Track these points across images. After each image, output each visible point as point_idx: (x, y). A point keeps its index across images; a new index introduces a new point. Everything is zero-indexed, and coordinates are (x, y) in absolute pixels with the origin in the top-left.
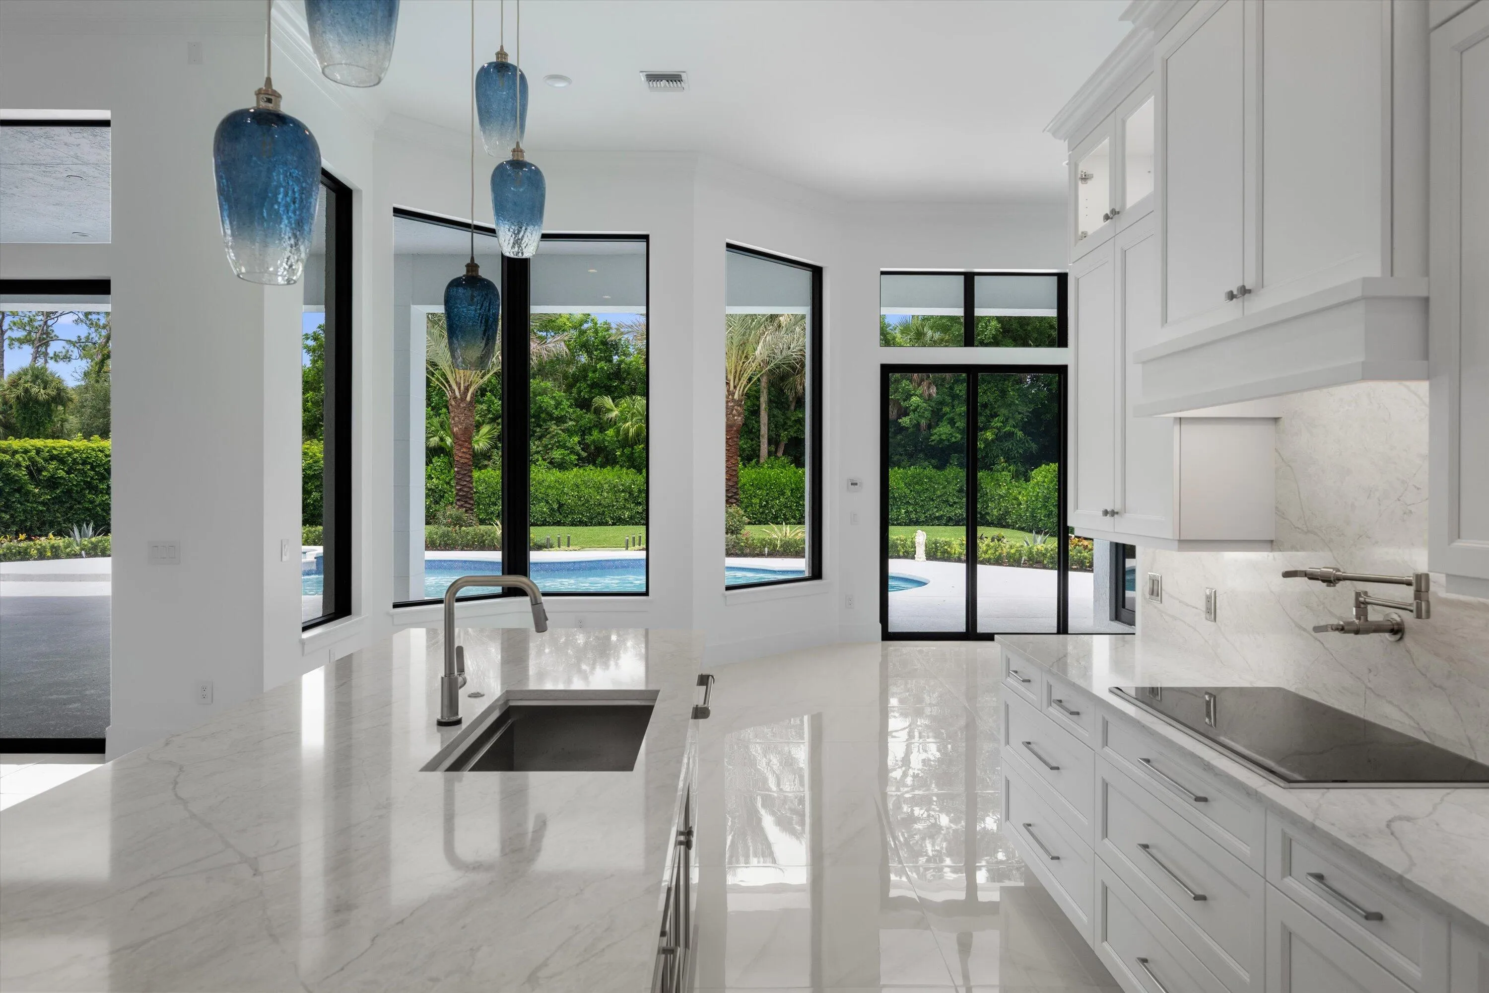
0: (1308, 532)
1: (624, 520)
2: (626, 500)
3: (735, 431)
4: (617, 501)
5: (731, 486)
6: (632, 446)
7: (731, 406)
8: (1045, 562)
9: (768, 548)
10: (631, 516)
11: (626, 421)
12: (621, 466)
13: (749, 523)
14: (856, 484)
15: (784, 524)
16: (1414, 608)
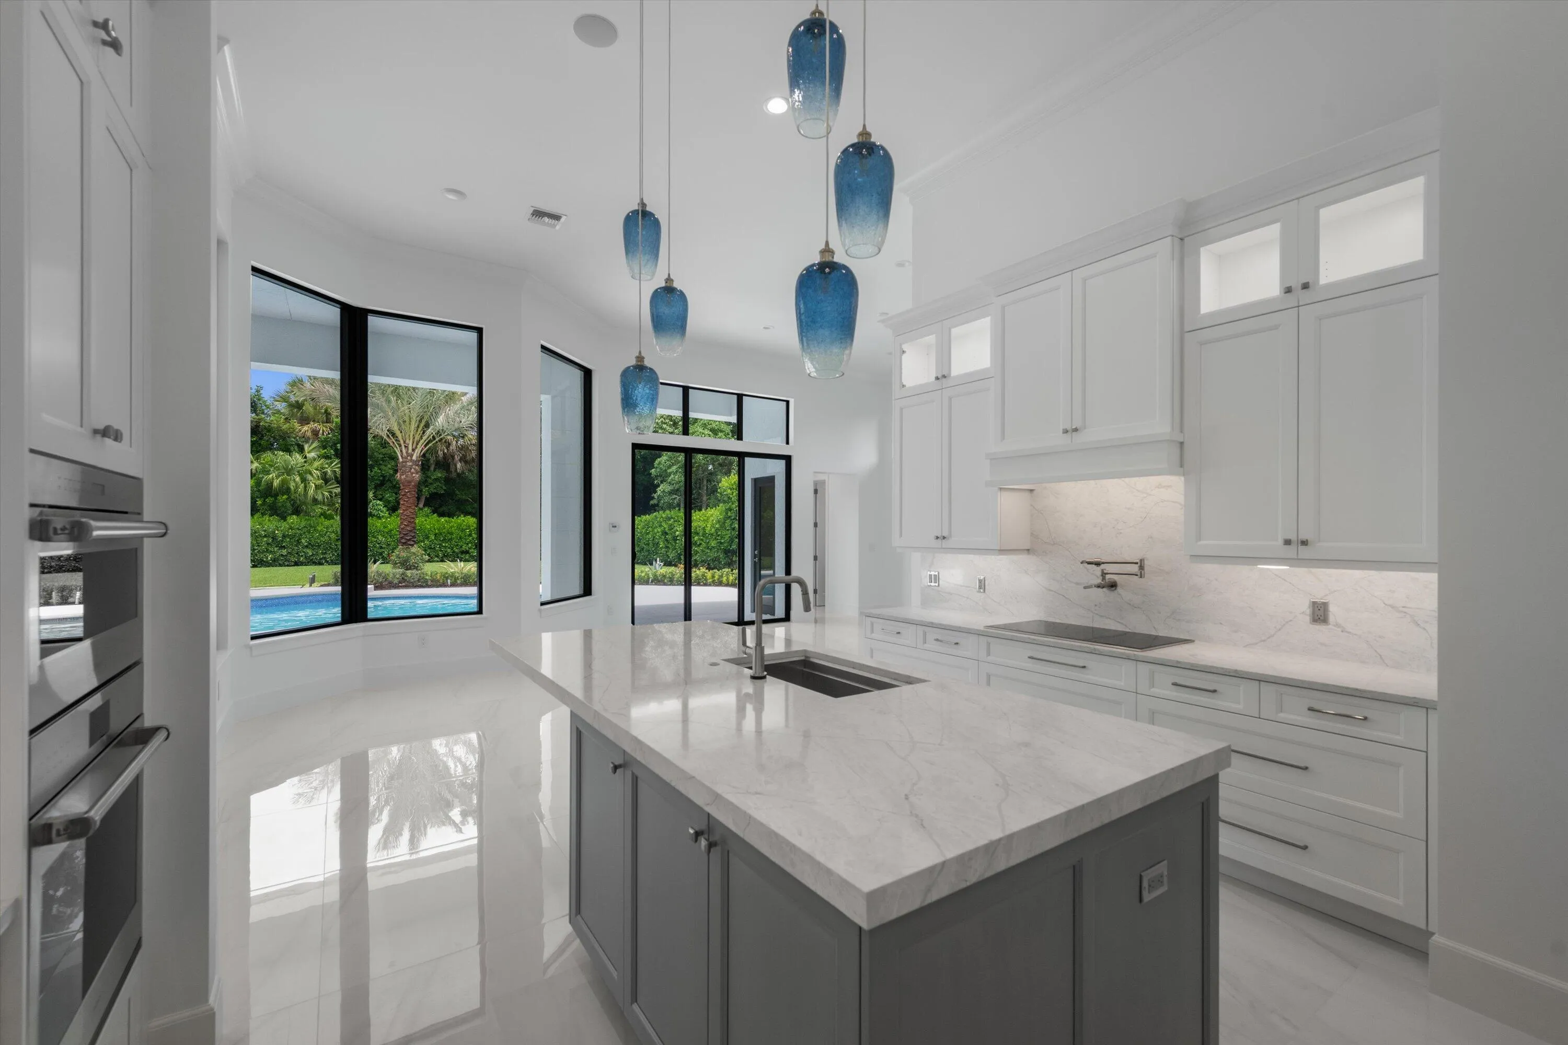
0: (1054, 544)
1: (267, 562)
2: (268, 544)
3: (413, 485)
4: (259, 546)
5: (409, 531)
6: (276, 496)
7: (410, 465)
8: (666, 581)
9: (451, 580)
10: (275, 558)
11: (268, 473)
12: (262, 513)
13: (429, 561)
14: (616, 527)
15: (458, 560)
16: (1139, 574)
